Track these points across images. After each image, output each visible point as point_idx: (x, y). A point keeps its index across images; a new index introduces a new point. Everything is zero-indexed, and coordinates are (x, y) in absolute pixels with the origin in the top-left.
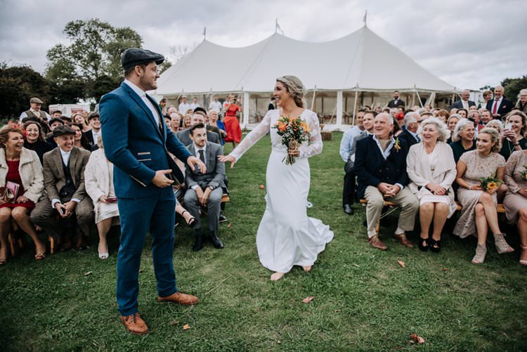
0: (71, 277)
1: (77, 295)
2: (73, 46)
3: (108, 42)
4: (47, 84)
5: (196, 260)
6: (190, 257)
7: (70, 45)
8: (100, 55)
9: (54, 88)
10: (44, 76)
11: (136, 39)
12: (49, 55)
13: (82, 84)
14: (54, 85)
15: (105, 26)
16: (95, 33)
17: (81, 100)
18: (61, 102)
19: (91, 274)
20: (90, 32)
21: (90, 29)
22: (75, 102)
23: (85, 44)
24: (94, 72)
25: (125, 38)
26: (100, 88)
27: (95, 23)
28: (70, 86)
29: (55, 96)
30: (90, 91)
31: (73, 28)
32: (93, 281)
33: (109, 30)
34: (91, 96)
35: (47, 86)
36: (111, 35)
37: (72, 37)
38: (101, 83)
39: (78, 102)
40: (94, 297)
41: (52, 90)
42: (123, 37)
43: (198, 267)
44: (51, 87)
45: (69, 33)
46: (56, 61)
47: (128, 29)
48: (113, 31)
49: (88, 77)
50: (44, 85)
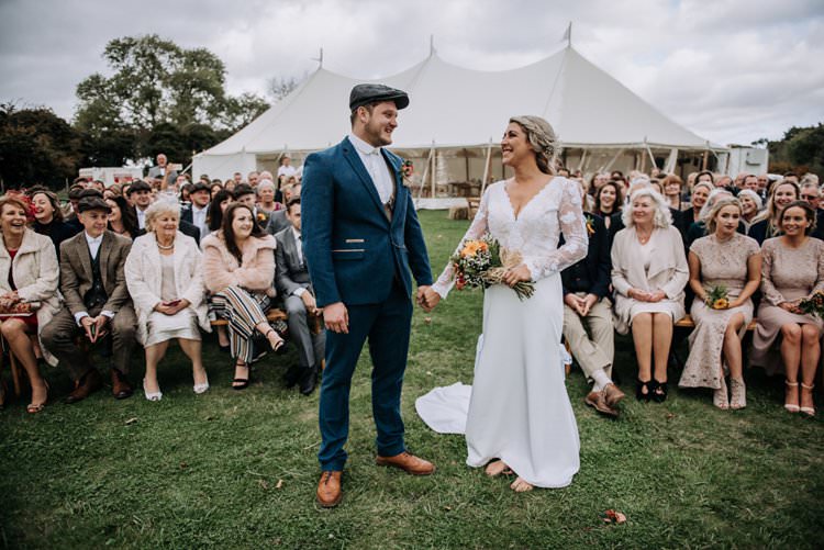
0: (104, 426)
1: (112, 452)
2: (117, 78)
3: (171, 71)
4: (77, 136)
5: (293, 401)
6: (285, 398)
7: (112, 77)
8: (160, 92)
9: (87, 143)
10: (72, 124)
11: (216, 67)
12: (80, 92)
13: (131, 136)
14: (88, 137)
15: (167, 47)
16: (152, 56)
17: (129, 162)
18: (99, 165)
19: (135, 421)
20: (144, 56)
21: (144, 52)
22: (120, 164)
23: (136, 74)
24: (150, 118)
25: (198, 65)
26: (159, 143)
27: (152, 41)
28: (113, 140)
29: (89, 155)
30: (144, 147)
31: (119, 49)
32: (138, 432)
33: (173, 53)
34: (145, 156)
35: (77, 140)
36: (176, 60)
37: (115, 63)
38: (160, 135)
39: (125, 163)
40: (137, 455)
41: (83, 145)
42: (195, 63)
43: (295, 412)
44: (83, 141)
45: (112, 57)
46: (92, 100)
47: (204, 52)
48: (179, 55)
49: (140, 125)
50: (72, 138)
